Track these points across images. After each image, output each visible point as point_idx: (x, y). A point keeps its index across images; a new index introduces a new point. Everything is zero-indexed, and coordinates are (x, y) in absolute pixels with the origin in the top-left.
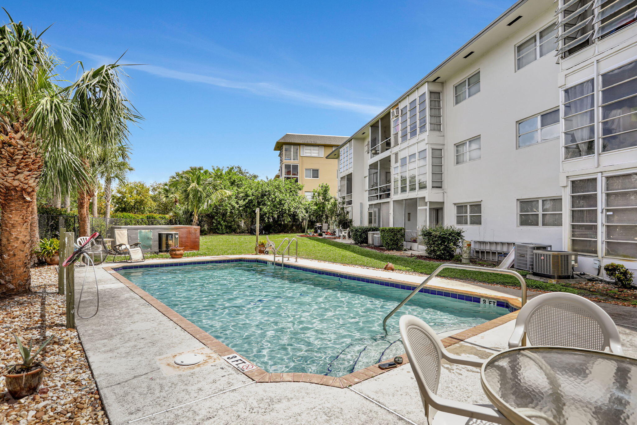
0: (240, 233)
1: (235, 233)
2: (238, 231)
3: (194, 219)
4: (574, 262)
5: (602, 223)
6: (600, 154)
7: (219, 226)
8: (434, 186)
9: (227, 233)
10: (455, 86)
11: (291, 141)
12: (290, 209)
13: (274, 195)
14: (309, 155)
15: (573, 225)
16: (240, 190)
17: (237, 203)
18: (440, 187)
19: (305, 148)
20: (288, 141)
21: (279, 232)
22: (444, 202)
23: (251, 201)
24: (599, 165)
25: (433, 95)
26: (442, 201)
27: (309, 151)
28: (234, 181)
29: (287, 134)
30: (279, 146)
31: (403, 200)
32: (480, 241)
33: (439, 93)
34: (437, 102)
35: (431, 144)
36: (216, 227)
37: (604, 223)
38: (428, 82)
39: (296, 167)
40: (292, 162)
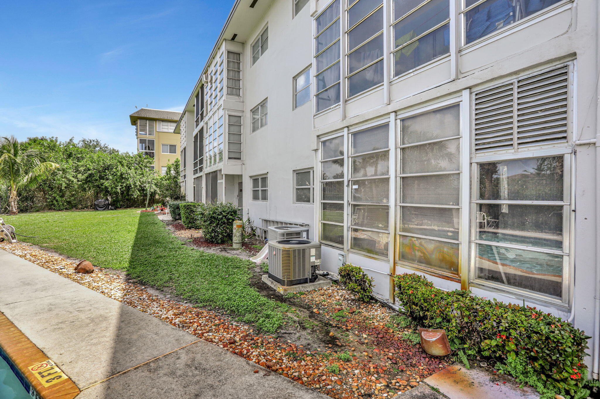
0: (82, 208)
1: (77, 209)
2: (80, 206)
3: (12, 194)
4: (314, 258)
5: (348, 201)
6: (346, 101)
7: (55, 202)
8: (230, 157)
9: (66, 209)
10: (253, 45)
11: (145, 116)
12: (135, 183)
13: (116, 168)
14: (166, 130)
15: (324, 203)
16: (79, 163)
17: (76, 177)
18: (239, 159)
19: (162, 123)
20: (143, 116)
21: (128, 207)
22: (242, 175)
23: (91, 175)
24: (345, 117)
25: (231, 55)
26: (240, 174)
27: (166, 127)
28: (71, 153)
29: (142, 109)
30: (134, 120)
31: (210, 173)
32: (266, 219)
33: (239, 54)
34: (236, 64)
35: (229, 110)
36: (51, 203)
37: (350, 201)
38: (225, 40)
39: (152, 142)
40: (148, 137)
